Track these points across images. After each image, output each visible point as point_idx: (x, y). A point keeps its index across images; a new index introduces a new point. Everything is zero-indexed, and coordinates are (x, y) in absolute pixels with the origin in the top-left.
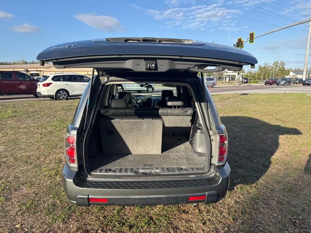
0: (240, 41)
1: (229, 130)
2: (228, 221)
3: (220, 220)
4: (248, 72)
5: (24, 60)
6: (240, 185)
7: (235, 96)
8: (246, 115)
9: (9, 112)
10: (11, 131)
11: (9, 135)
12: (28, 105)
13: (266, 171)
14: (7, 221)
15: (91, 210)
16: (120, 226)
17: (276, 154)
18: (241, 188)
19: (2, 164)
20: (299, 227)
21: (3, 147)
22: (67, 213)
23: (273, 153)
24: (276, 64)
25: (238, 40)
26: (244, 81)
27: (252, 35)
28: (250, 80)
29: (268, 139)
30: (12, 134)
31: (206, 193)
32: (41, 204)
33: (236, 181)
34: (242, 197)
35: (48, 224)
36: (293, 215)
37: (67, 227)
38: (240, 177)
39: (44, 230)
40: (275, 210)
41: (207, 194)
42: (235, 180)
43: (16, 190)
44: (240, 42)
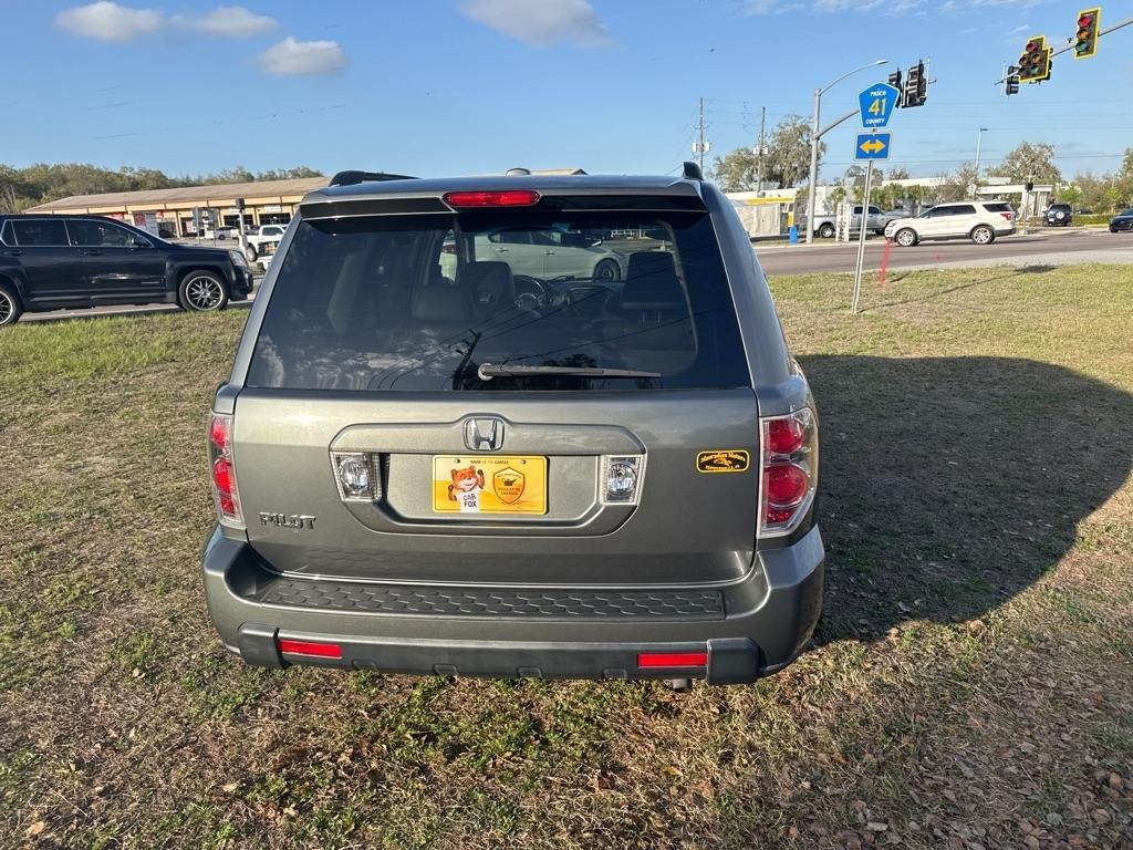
0: (1036, 50)
1: (935, 412)
2: (822, 756)
3: (791, 749)
4: (1080, 179)
5: (241, 168)
6: (916, 624)
7: (996, 276)
8: (1026, 353)
9: (157, 344)
10: (150, 407)
11: (142, 420)
12: (222, 321)
13: (1042, 574)
14: (64, 703)
15: (337, 684)
16: (418, 745)
17: (1111, 505)
18: (915, 635)
19: (97, 516)
20: (1116, 802)
21: (113, 460)
22: (255, 689)
23: (1095, 501)
25: (1029, 46)
26: (1054, 216)
27: (1087, 23)
28: (1083, 212)
29: (1092, 445)
30: (152, 417)
31: (708, 642)
32: (180, 651)
33: (906, 605)
34: (909, 667)
35: (186, 721)
36: (1107, 754)
37: (244, 736)
38: (927, 590)
39: (167, 739)
40: (1031, 727)
41: (709, 648)
42: (900, 604)
43: (115, 603)
44: (1036, 56)
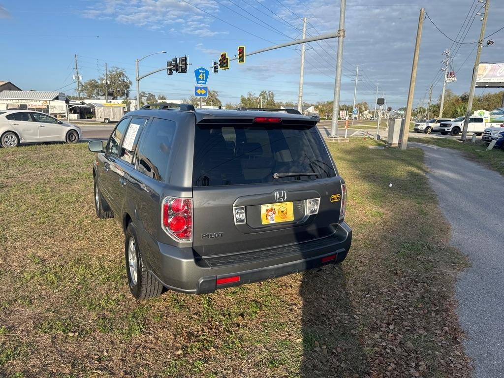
0: (224, 58)
24: (263, 94)
25: (222, 56)
27: (241, 51)
41: (337, 252)
